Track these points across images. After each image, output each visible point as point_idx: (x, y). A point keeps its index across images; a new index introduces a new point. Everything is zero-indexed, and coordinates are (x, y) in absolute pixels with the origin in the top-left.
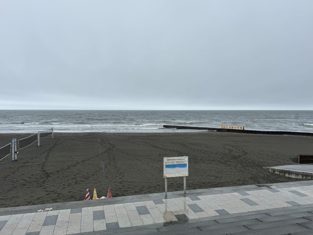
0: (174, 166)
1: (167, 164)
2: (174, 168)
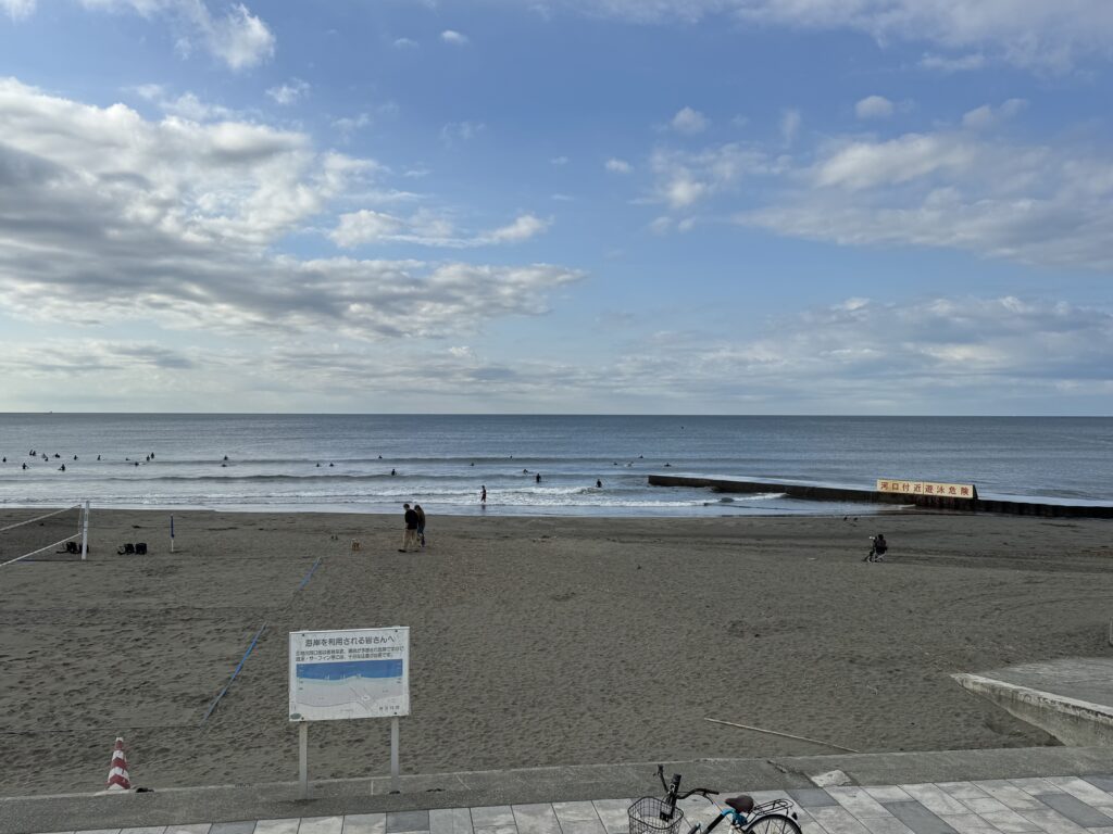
0: (338, 671)
1: (307, 661)
2: (339, 678)
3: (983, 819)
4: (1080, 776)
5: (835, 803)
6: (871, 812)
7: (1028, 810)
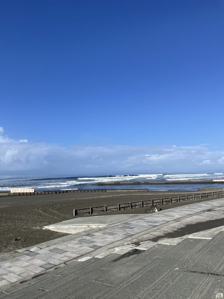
3: (72, 248)
4: (85, 235)
5: (38, 254)
6: (47, 253)
7: (78, 243)
